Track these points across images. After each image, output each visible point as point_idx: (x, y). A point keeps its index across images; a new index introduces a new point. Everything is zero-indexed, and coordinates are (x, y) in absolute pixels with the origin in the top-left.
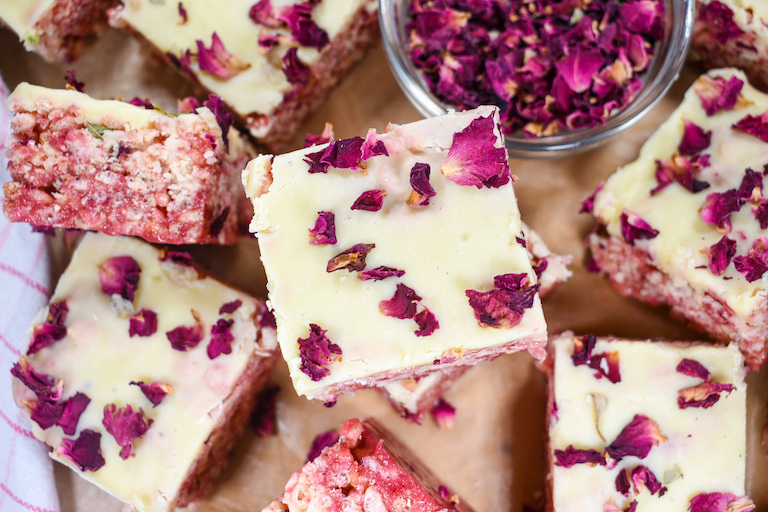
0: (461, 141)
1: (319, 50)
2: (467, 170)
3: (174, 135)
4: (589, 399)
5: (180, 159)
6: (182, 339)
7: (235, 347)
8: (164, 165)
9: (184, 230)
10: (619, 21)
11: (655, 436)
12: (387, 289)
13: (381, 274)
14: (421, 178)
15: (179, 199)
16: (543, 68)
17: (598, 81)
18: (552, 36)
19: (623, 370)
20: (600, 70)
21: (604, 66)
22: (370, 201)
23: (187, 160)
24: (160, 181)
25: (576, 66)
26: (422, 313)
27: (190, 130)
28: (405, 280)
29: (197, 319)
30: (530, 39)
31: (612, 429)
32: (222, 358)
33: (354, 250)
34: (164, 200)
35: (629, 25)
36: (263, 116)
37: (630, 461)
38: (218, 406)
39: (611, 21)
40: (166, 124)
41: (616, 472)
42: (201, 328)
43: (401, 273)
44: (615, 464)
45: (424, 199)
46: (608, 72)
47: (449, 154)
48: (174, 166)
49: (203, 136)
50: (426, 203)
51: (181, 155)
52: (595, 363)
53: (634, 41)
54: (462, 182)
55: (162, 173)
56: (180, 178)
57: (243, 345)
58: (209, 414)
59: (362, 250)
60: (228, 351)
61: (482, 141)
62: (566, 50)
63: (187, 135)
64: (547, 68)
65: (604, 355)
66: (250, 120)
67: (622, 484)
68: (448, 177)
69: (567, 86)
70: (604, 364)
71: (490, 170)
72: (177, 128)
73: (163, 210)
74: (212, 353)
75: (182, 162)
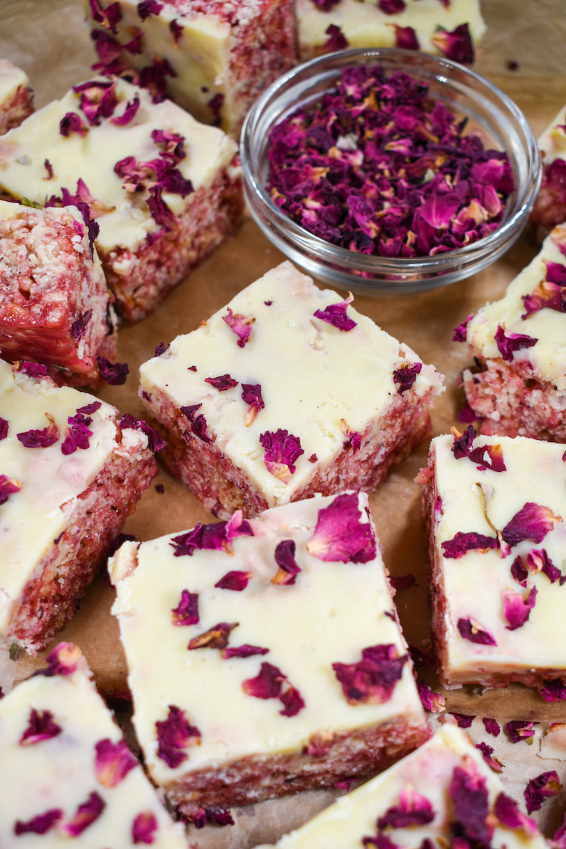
0: (326, 518)
1: (183, 197)
2: (334, 547)
3: (42, 223)
4: (475, 488)
5: (46, 244)
6: (35, 439)
7: (93, 441)
8: (30, 250)
9: (45, 312)
10: (471, 179)
11: (548, 519)
12: (251, 667)
13: (246, 652)
14: (286, 555)
15: (43, 281)
16: (403, 210)
17: (456, 222)
18: (409, 190)
19: (507, 461)
20: (457, 213)
21: (460, 209)
22: (234, 581)
23: (53, 245)
24: (24, 263)
25: (434, 211)
26: (288, 693)
27: (58, 220)
28: (270, 659)
29: (52, 421)
30: (388, 193)
31: (502, 517)
32: (79, 453)
33: (218, 627)
34: (27, 282)
35: (481, 180)
36: (126, 250)
37: (525, 547)
38: (71, 501)
39: (463, 178)
40: (34, 215)
41: (510, 560)
42: (56, 429)
43: (264, 651)
44: (509, 550)
45: (289, 576)
46: (465, 213)
47: (316, 532)
48: (40, 249)
49: (71, 225)
50: (291, 582)
51: (48, 239)
52: (476, 456)
53: (486, 192)
54: (327, 559)
55: (27, 255)
56: (45, 260)
57: (101, 442)
58: (61, 508)
59: (225, 630)
60: (85, 445)
61: (347, 518)
62: (423, 201)
63: (55, 223)
64: (407, 211)
65: (486, 448)
66: (113, 255)
67: (519, 572)
68: (314, 555)
69: (427, 225)
70: (487, 457)
71: (356, 545)
72: (45, 218)
73: (26, 294)
74: (67, 450)
75: (49, 246)
